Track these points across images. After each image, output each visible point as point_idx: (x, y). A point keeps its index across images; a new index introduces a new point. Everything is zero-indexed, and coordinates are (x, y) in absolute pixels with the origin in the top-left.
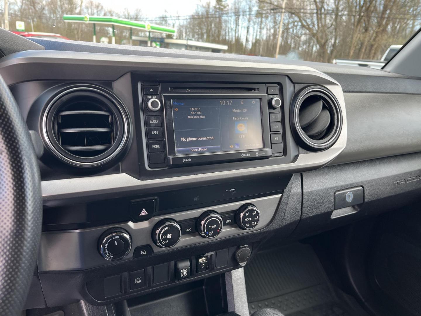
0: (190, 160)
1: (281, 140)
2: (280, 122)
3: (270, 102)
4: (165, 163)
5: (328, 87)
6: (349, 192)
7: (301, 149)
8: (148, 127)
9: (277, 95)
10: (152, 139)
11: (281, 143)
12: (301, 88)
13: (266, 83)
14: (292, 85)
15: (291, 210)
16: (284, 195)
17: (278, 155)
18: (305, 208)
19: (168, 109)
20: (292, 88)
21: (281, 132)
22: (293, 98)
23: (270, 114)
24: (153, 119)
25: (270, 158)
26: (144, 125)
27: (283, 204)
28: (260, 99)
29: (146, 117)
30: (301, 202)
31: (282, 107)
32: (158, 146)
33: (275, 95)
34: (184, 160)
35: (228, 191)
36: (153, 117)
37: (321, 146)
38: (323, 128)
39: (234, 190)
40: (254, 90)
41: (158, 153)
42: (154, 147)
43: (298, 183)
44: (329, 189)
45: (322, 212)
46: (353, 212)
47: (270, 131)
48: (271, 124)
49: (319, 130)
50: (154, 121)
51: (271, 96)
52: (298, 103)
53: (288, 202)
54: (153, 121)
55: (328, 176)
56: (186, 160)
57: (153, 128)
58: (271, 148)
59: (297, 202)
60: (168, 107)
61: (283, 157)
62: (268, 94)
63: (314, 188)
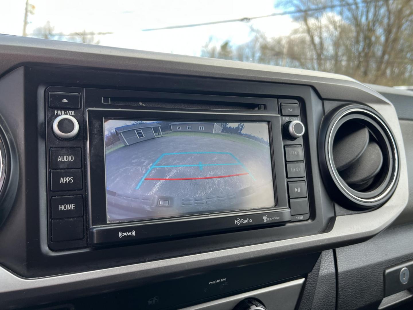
0: (133, 233)
1: (305, 193)
2: (303, 161)
3: (285, 128)
4: (85, 238)
5: (376, 107)
6: (403, 267)
7: (338, 208)
8: (53, 169)
9: (296, 118)
10: (60, 192)
11: (306, 197)
12: (333, 108)
13: (278, 97)
14: (320, 102)
15: (321, 304)
16: (308, 280)
17: (301, 218)
18: (341, 298)
19: (96, 136)
20: (320, 108)
21: (305, 179)
22: (322, 122)
23: (286, 148)
24: (65, 155)
25: (288, 225)
26: (44, 165)
27: (307, 296)
28: (269, 122)
29: (49, 150)
30: (335, 289)
31: (306, 137)
32: (70, 207)
33: (293, 118)
34: (121, 235)
35: (214, 282)
36: (64, 151)
37: (371, 202)
38: (373, 172)
39: (224, 280)
40: (257, 108)
41: (71, 219)
42: (62, 207)
43: (328, 257)
44: (376, 265)
45: (366, 303)
46: (407, 296)
47: (287, 177)
48: (287, 164)
49: (366, 176)
50: (66, 159)
51: (287, 119)
52: (331, 130)
53: (315, 291)
54: (65, 157)
55: (373, 245)
56: (125, 234)
57: (63, 171)
58: (290, 207)
59: (328, 290)
60: (95, 131)
61: (310, 221)
62: (282, 115)
63: (354, 265)
